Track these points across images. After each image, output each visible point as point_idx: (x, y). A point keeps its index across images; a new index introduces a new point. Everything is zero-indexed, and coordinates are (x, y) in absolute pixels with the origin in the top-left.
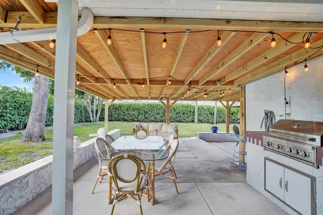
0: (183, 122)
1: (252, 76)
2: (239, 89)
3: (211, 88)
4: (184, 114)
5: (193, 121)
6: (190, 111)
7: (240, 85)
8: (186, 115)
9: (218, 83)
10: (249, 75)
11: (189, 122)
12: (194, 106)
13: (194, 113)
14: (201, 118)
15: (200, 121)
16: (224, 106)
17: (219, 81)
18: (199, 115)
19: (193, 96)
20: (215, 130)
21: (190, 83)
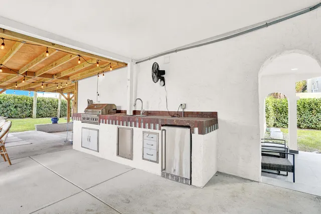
0: (15, 117)
1: (81, 75)
2: (74, 84)
3: (49, 80)
4: (16, 107)
5: (30, 116)
6: (26, 104)
7: (74, 80)
8: (19, 109)
9: (55, 77)
10: (79, 74)
11: (23, 118)
12: (32, 99)
13: (31, 105)
14: (41, 112)
15: (40, 116)
16: (66, 98)
17: (56, 75)
18: (39, 108)
19: (29, 85)
20: (55, 121)
21: (26, 73)
